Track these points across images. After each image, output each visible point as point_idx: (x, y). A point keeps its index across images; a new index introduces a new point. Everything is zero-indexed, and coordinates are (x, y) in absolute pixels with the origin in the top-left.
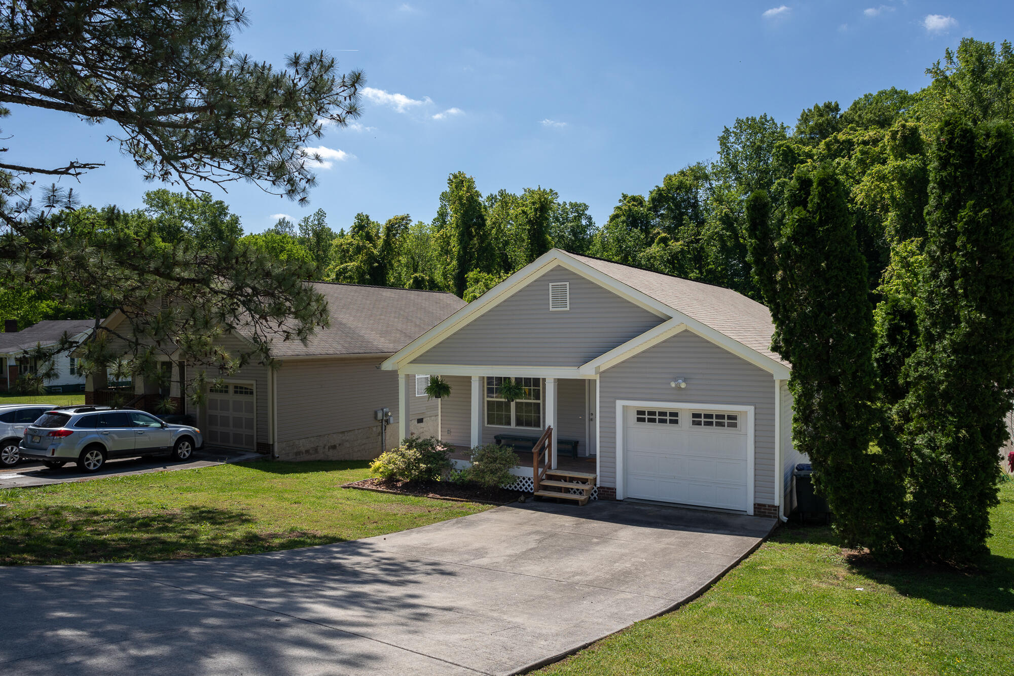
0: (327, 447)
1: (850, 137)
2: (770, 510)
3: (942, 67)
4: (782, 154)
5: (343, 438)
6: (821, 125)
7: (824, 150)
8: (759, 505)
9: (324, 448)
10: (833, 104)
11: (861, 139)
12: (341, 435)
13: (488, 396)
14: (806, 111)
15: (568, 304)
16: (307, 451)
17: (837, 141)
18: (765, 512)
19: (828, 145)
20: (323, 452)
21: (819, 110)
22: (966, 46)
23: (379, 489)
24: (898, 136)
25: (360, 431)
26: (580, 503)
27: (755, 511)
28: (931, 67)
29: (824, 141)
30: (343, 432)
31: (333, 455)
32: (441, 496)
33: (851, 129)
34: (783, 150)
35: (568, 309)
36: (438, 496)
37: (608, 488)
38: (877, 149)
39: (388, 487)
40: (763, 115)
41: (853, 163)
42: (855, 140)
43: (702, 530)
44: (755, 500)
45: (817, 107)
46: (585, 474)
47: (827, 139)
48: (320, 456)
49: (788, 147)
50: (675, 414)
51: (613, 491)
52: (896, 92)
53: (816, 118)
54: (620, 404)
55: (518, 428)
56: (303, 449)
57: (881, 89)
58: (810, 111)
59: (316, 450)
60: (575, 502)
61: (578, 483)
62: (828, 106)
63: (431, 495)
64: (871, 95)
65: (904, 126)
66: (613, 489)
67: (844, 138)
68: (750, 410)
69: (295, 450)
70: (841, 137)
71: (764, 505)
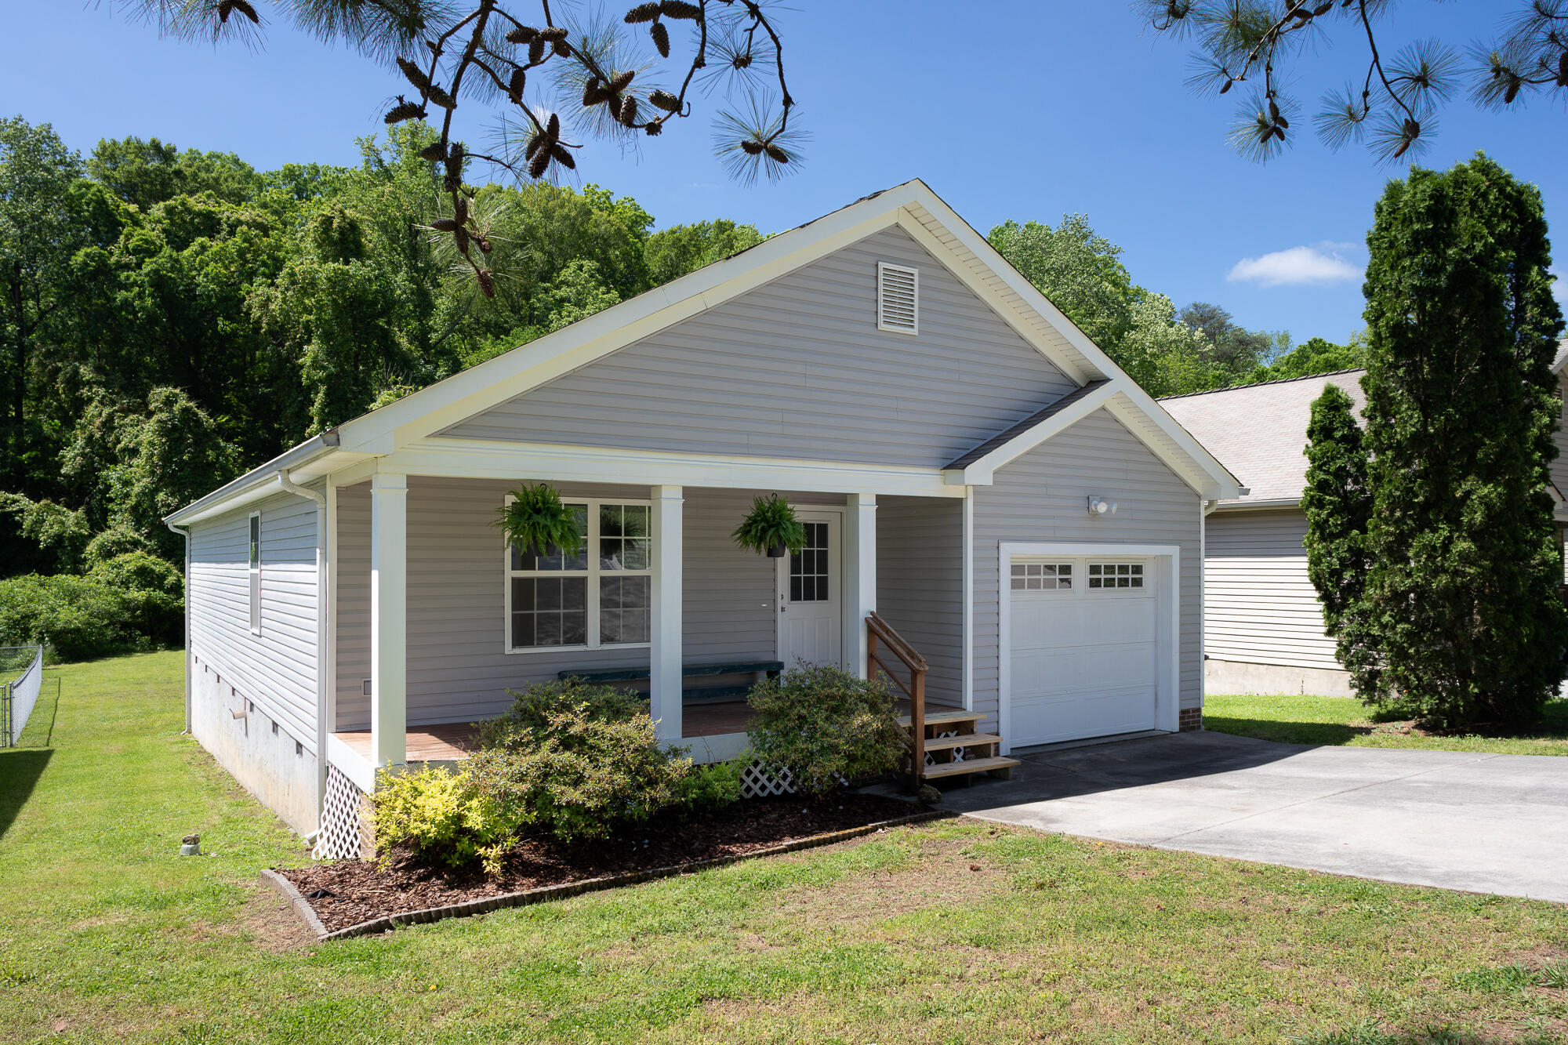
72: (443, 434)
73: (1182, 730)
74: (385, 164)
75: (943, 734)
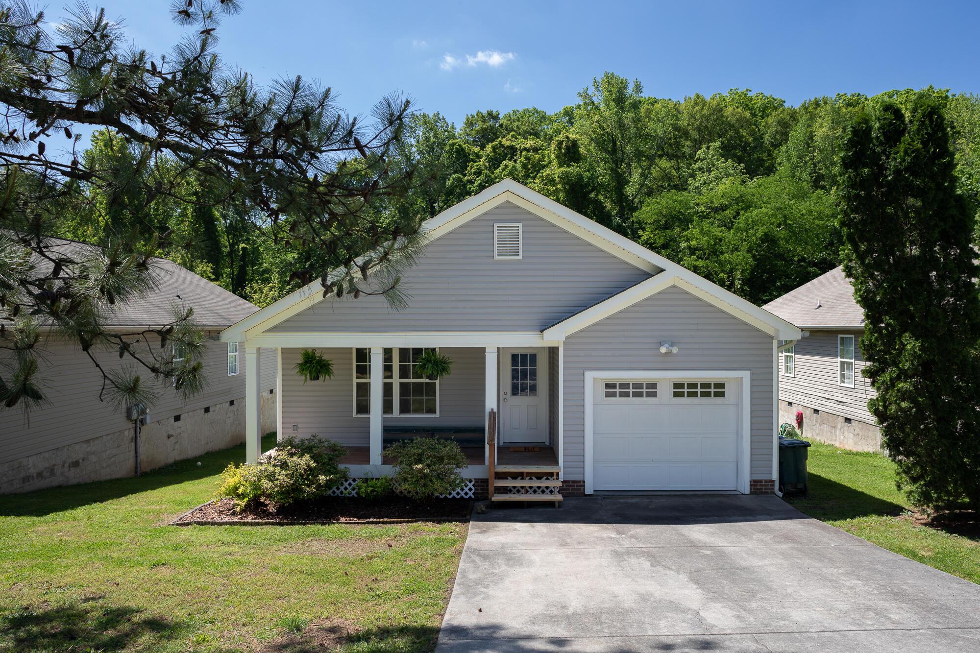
0: (67, 465)
1: (513, 143)
2: (768, 485)
3: (590, 93)
4: (456, 152)
5: (89, 449)
6: (485, 130)
7: (491, 152)
8: (755, 481)
9: (63, 466)
10: (494, 112)
11: (523, 146)
12: (85, 446)
13: (357, 378)
14: (470, 117)
15: (521, 251)
16: (40, 475)
17: (502, 146)
18: (762, 489)
19: (494, 148)
20: (62, 474)
21: (483, 117)
22: (610, 79)
23: (246, 520)
24: (564, 145)
25: (109, 437)
26: (557, 504)
27: (751, 489)
28: (582, 91)
29: (490, 145)
30: (88, 441)
31: (74, 476)
32: (359, 518)
33: (513, 136)
34: (456, 148)
35: (520, 257)
36: (356, 520)
37: (574, 482)
38: (537, 157)
39: (257, 515)
40: (436, 113)
41: (519, 166)
42: (518, 147)
43: (737, 518)
44: (751, 476)
45: (478, 113)
46: (545, 467)
47: (494, 143)
48: (57, 481)
49: (460, 145)
50: (654, 386)
51: (581, 484)
52: (536, 111)
53: (480, 123)
54: (590, 376)
55: (403, 416)
56: (33, 471)
57: (525, 108)
58: (473, 116)
59: (52, 471)
60: (551, 504)
61: (531, 479)
62: (490, 114)
63: (343, 519)
64: (518, 111)
65: (567, 137)
66: (580, 482)
67: (508, 143)
68: (746, 375)
69: (22, 474)
70: (506, 143)
71: (761, 481)
72: (269, 331)
73: (751, 493)
74: (595, 102)
75: (545, 478)
